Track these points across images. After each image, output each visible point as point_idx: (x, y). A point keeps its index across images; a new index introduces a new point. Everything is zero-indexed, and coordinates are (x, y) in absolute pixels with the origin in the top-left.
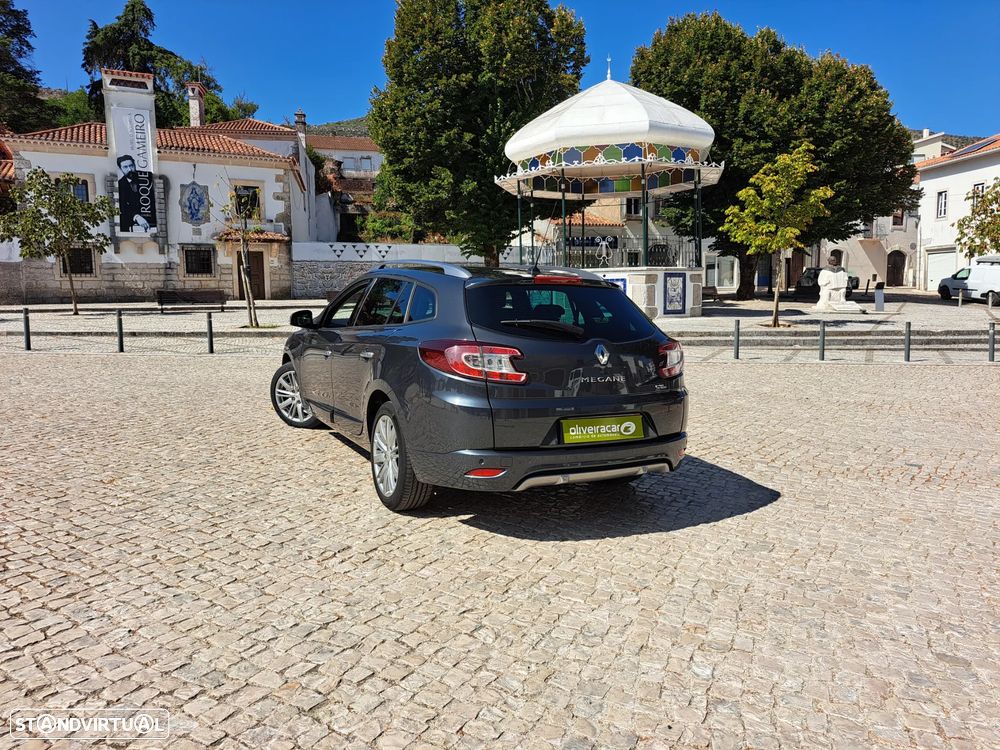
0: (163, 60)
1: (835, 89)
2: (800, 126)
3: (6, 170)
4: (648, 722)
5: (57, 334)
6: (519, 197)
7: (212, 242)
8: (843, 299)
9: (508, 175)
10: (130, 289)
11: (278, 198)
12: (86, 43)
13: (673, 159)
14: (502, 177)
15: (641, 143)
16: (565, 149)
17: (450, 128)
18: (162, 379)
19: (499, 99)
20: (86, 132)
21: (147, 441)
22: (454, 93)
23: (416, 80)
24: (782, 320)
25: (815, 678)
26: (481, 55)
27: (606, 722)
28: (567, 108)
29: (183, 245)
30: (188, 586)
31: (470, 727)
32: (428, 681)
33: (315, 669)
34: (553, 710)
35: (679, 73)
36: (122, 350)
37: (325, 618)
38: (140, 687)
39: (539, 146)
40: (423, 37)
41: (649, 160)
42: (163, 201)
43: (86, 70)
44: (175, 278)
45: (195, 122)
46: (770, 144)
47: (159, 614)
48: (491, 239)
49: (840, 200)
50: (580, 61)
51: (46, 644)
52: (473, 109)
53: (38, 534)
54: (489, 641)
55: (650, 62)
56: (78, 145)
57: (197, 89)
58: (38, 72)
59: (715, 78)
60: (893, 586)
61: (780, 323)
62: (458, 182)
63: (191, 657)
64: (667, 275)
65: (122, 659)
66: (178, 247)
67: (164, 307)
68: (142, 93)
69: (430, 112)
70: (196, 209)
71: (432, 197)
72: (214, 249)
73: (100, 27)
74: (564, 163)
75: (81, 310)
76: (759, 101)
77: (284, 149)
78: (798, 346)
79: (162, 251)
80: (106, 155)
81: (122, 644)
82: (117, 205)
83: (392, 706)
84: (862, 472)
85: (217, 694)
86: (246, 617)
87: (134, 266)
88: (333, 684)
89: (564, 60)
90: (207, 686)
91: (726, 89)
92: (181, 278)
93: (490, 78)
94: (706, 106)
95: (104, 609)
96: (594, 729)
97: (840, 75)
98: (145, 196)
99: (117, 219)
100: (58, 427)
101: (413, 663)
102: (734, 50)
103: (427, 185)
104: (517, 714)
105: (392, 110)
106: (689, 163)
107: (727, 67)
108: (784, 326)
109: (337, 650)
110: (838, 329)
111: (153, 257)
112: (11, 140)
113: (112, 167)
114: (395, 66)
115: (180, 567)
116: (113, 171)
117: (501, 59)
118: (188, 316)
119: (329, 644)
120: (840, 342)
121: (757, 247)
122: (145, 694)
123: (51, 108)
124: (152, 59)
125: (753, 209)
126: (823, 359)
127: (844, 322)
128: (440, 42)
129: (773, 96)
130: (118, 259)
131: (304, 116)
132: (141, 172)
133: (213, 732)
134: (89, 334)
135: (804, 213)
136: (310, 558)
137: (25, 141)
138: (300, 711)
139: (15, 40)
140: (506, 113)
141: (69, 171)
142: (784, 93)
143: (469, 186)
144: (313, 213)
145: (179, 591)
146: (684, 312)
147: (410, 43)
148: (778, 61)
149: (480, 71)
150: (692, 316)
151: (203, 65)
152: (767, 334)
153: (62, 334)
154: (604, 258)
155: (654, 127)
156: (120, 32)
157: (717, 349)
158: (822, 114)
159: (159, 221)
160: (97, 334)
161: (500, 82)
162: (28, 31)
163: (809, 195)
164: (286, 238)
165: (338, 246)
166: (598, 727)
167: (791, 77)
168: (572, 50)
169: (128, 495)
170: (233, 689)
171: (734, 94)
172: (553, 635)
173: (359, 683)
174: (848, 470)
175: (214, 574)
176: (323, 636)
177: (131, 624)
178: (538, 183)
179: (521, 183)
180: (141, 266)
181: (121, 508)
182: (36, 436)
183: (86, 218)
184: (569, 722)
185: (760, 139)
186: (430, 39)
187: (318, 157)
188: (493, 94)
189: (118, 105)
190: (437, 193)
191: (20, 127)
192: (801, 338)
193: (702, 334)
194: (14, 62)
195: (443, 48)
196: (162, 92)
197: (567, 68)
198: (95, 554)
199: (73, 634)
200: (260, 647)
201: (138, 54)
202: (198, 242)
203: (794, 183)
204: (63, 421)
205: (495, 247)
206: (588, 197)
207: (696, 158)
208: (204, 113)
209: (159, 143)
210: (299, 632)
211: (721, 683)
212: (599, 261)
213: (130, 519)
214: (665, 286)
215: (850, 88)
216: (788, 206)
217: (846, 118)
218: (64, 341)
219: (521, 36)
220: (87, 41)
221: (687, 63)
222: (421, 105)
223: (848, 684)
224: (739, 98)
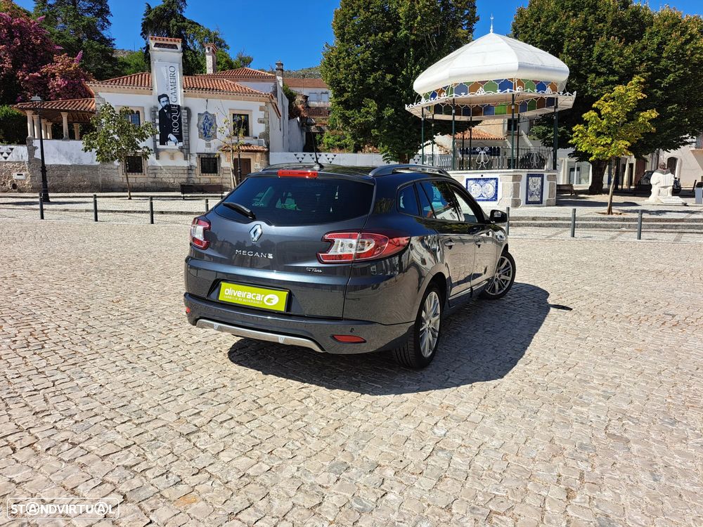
0: (192, 29)
1: (670, 34)
2: (641, 64)
3: (90, 104)
4: (389, 457)
5: (115, 211)
6: (422, 119)
7: (218, 152)
8: (670, 195)
9: (415, 103)
10: (165, 183)
11: (261, 122)
12: (143, 19)
13: (536, 90)
14: (411, 105)
15: (512, 79)
16: (456, 84)
17: (376, 71)
18: (171, 241)
19: (411, 49)
20: (140, 79)
21: (149, 279)
22: (380, 46)
23: (354, 38)
24: (614, 209)
25: (513, 441)
26: (400, 18)
27: (362, 455)
28: (460, 54)
29: (199, 154)
30: (143, 362)
31: (277, 451)
32: (263, 424)
33: (198, 413)
34: (332, 446)
35: (549, 26)
36: (152, 222)
37: (216, 385)
38: (96, 415)
39: (436, 83)
40: (359, 7)
41: (517, 91)
42: (186, 125)
43: (143, 37)
44: (194, 176)
45: (209, 71)
46: (617, 78)
47: (120, 377)
48: (404, 149)
49: (672, 119)
50: (473, 19)
51: (53, 389)
52: (393, 57)
53: (66, 329)
54: (311, 405)
55: (527, 18)
56: (134, 88)
57: (211, 48)
58: (114, 39)
59: (575, 29)
60: (604, 391)
61: (613, 211)
62: (381, 109)
63: (130, 402)
64: (529, 176)
65: (92, 400)
66: (196, 155)
67: (185, 195)
68: (174, 52)
69: (362, 60)
70: (208, 130)
71: (362, 120)
72: (219, 157)
73: (152, 8)
74: (454, 95)
75: (134, 196)
76: (608, 46)
77: (267, 88)
78: (624, 229)
79: (186, 158)
80: (151, 94)
81: (94, 392)
82: (158, 128)
83: (235, 436)
84: (627, 317)
85: (137, 422)
86: (169, 382)
87: (168, 168)
88: (206, 422)
89: (461, 19)
90: (133, 417)
91: (584, 37)
92: (198, 176)
93: (406, 35)
94: (568, 50)
95: (90, 373)
96: (353, 458)
97: (675, 24)
98: (175, 121)
99: (158, 137)
100: (97, 268)
101: (257, 414)
102: (591, 7)
103: (359, 112)
104: (310, 446)
105: (337, 59)
106: (548, 93)
107: (586, 21)
108: (617, 213)
109: (215, 403)
110: (658, 217)
111: (181, 162)
112: (93, 85)
113: (156, 103)
114: (339, 28)
115: (141, 352)
116: (155, 105)
117: (413, 20)
118: (199, 202)
119: (213, 400)
120: (657, 227)
121: (597, 155)
122: (97, 419)
123: (122, 63)
124: (185, 28)
125: (595, 127)
126: (640, 238)
127: (664, 212)
128: (371, 10)
129: (620, 42)
130: (158, 163)
131: (282, 64)
132: (173, 105)
133: (128, 441)
134: (135, 212)
135: (635, 129)
136: (221, 351)
137: (102, 86)
138: (181, 434)
139: (100, 19)
140: (416, 59)
141: (126, 105)
142: (629, 39)
143: (389, 112)
144: (286, 133)
145: (136, 366)
146: (542, 203)
147: (351, 11)
148: (626, 14)
149: (399, 30)
150: (548, 206)
151: (217, 31)
152: (602, 219)
153: (119, 212)
154: (482, 163)
155: (522, 67)
156: (165, 10)
157: (560, 229)
158: (660, 53)
159: (184, 138)
160: (139, 212)
161: (413, 37)
162: (108, 12)
163: (639, 116)
164: (266, 149)
165: (300, 155)
166: (356, 457)
167: (636, 26)
168: (466, 12)
169: (126, 310)
170: (147, 420)
171: (590, 40)
172: (352, 405)
173: (221, 423)
174: (617, 316)
175: (160, 357)
176: (210, 395)
177: (102, 382)
178: (438, 109)
179: (424, 109)
180: (173, 168)
181: (119, 317)
182: (83, 274)
183: (136, 136)
184: (339, 453)
185: (609, 74)
186: (364, 8)
187: (292, 93)
188: (408, 46)
189: (160, 60)
190: (366, 117)
191: (101, 76)
192: (627, 223)
193: (550, 219)
194: (99, 34)
195: (373, 14)
196: (191, 50)
197: (463, 25)
198: (95, 343)
199: (70, 385)
200: (172, 398)
201: (176, 25)
202: (209, 152)
203: (627, 107)
204: (102, 265)
205: (407, 155)
206: (475, 118)
207: (554, 89)
208: (216, 63)
209: (185, 86)
210: (198, 392)
211: (448, 439)
212: (478, 165)
213: (122, 323)
214: (528, 183)
215: (683, 33)
216: (622, 125)
217: (679, 57)
218: (119, 216)
219: (428, 3)
220: (144, 17)
221: (555, 19)
222: (356, 55)
223: (534, 446)
224: (594, 43)
